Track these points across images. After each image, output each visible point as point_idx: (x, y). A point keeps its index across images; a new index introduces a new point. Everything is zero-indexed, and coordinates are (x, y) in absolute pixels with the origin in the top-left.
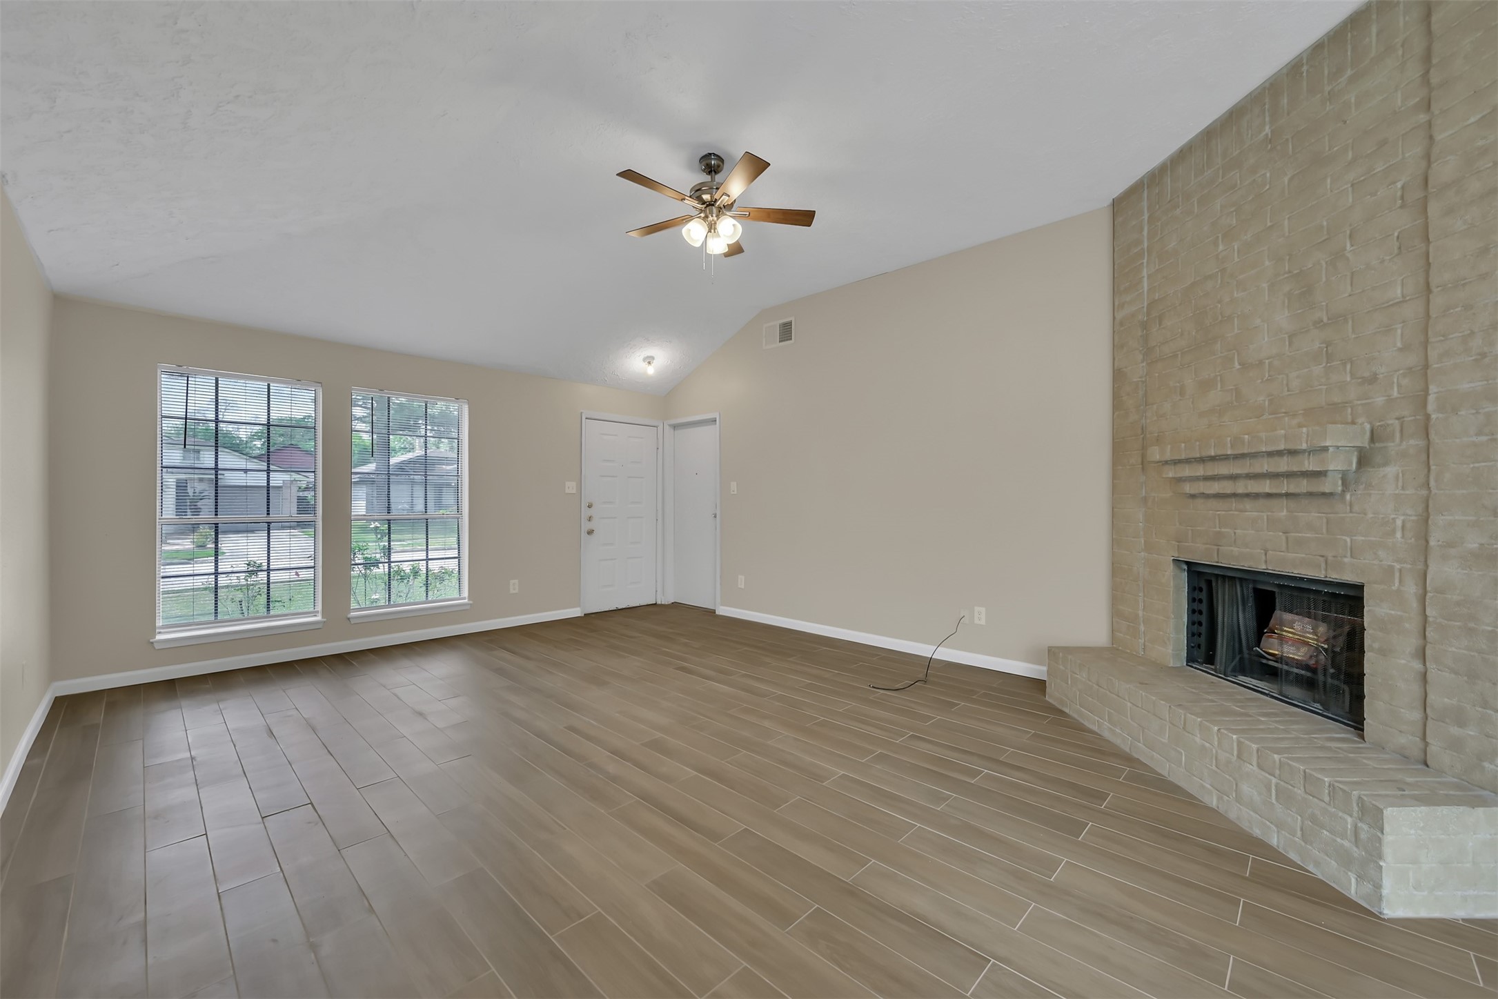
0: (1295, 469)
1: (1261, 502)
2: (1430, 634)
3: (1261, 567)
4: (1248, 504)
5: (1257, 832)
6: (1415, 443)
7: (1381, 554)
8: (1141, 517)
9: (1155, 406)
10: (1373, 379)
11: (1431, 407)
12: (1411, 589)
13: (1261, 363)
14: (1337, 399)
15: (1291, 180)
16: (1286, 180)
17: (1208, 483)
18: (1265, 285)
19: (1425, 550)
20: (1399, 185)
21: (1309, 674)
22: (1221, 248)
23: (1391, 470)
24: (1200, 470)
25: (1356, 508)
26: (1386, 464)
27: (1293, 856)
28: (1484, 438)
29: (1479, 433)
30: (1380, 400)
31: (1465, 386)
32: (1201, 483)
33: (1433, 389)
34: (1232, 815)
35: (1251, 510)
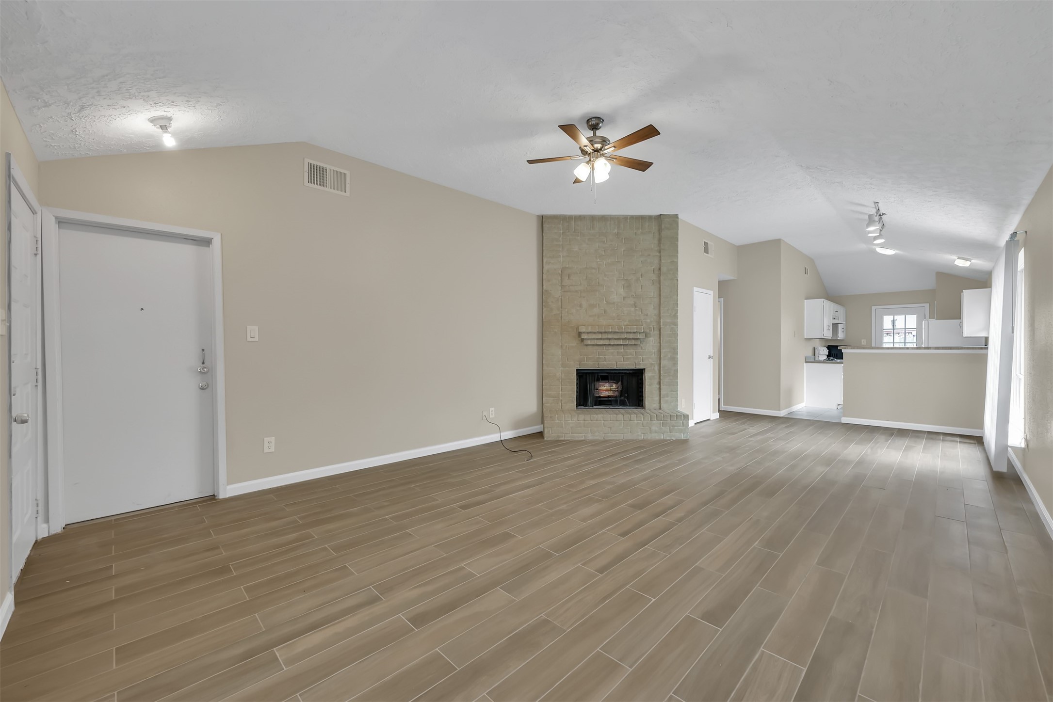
0: (635, 337)
1: (615, 347)
2: (662, 378)
3: (615, 367)
4: (610, 348)
5: (657, 438)
6: (657, 332)
7: (650, 360)
8: (560, 353)
9: (566, 310)
10: (647, 315)
11: (661, 324)
12: (656, 368)
13: (614, 303)
14: (638, 319)
15: (624, 251)
16: (622, 250)
17: (599, 341)
18: (615, 279)
19: (660, 358)
20: (653, 267)
21: (615, 399)
22: (598, 260)
23: (651, 339)
24: (600, 336)
25: (643, 348)
26: (650, 337)
27: (668, 438)
28: (671, 333)
29: (671, 331)
30: (649, 321)
31: (668, 320)
32: (596, 341)
33: (661, 320)
34: (649, 438)
35: (611, 350)
